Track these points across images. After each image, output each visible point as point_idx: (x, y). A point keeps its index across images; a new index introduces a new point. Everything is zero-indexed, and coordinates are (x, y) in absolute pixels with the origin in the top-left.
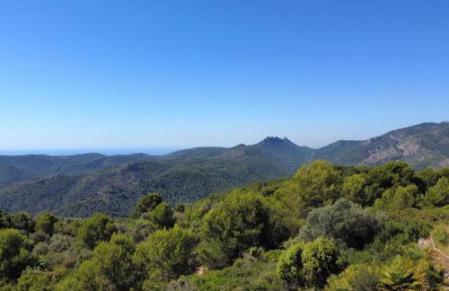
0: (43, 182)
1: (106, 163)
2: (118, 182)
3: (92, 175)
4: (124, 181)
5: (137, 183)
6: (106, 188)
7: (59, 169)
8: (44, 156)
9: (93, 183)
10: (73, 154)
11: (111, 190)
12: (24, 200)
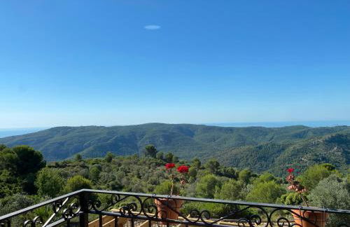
0: (260, 148)
1: (311, 134)
2: (321, 151)
3: (298, 144)
4: (326, 150)
5: (340, 153)
6: (309, 155)
7: (272, 138)
8: (261, 127)
9: (298, 151)
10: (283, 126)
11: (315, 157)
12: (247, 159)
